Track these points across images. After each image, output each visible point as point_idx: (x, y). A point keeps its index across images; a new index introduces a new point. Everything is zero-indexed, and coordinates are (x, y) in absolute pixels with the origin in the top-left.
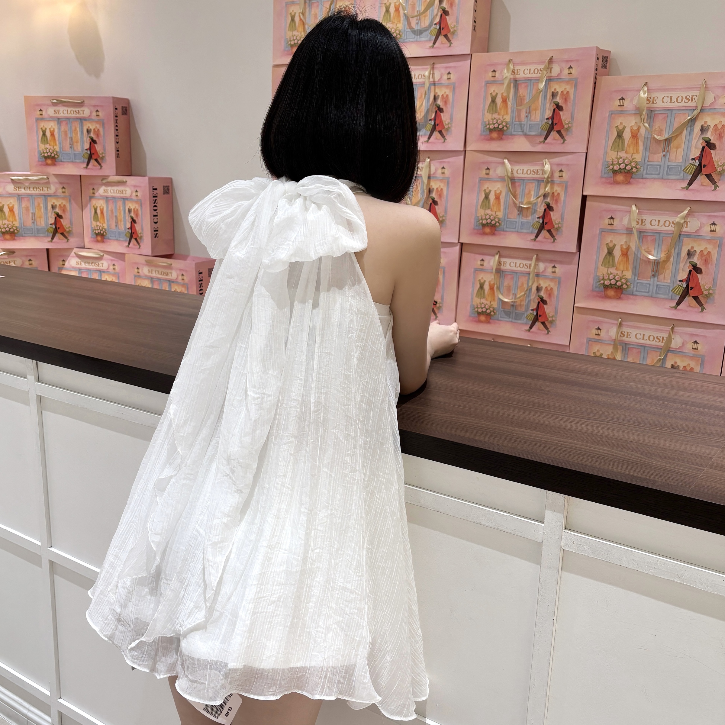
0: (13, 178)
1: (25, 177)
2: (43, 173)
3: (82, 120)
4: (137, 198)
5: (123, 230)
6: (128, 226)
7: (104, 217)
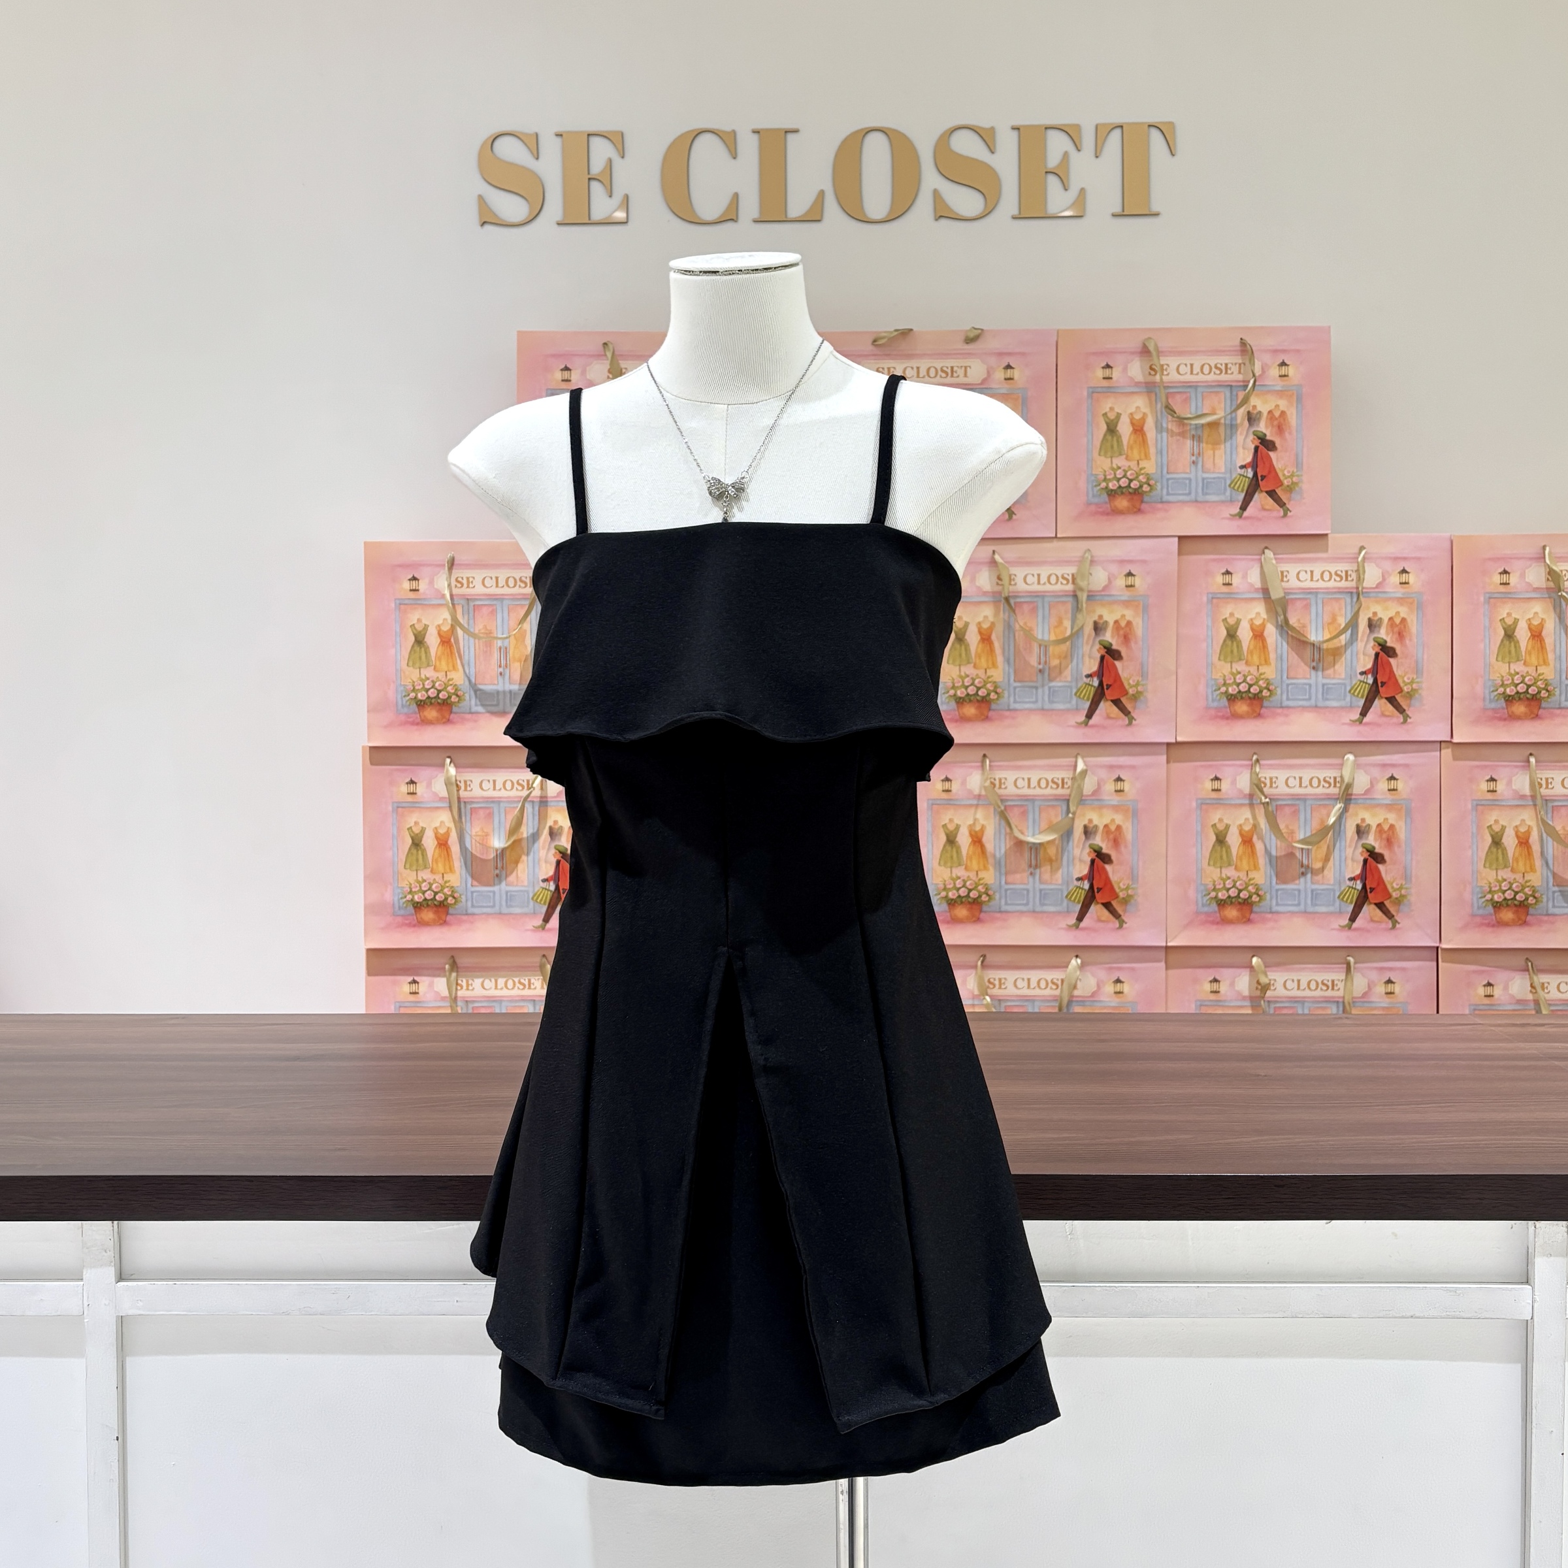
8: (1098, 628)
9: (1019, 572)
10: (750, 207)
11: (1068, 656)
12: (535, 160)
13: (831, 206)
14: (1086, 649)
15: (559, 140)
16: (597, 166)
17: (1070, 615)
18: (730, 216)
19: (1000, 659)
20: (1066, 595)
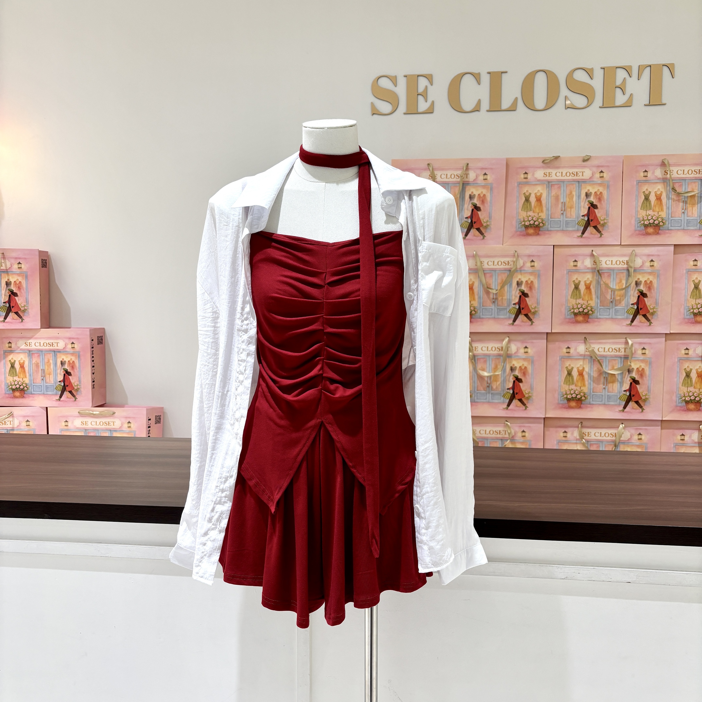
4: (73, 350)
5: (53, 383)
6: (60, 379)
7: (24, 371)
8: (637, 284)
9: (603, 260)
10: (485, 105)
11: (625, 295)
12: (394, 87)
13: (521, 104)
14: (632, 292)
15: (405, 78)
16: (421, 89)
17: (625, 278)
18: (477, 108)
19: (594, 296)
20: (624, 270)
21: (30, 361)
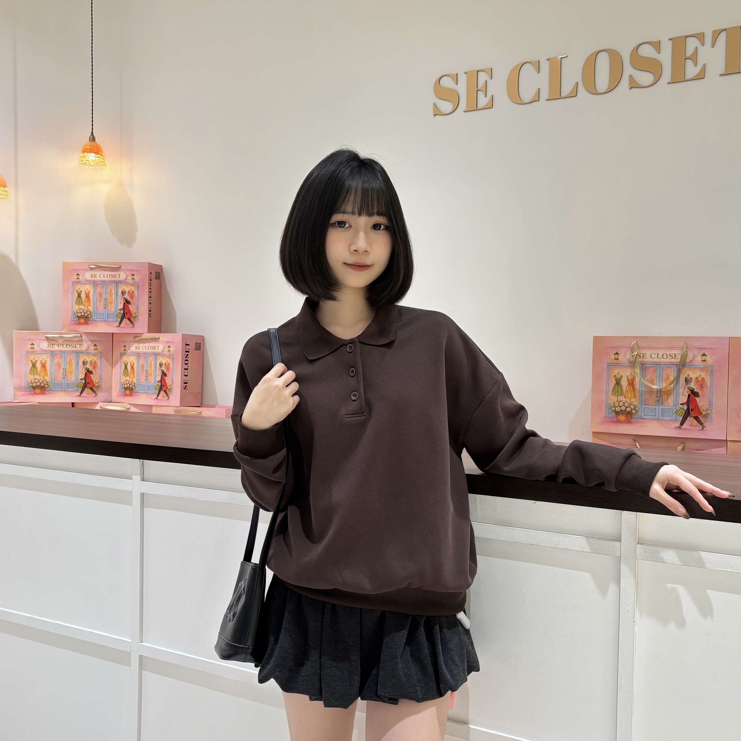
0: (48, 336)
1: (59, 335)
2: (76, 332)
3: (117, 283)
4: (169, 352)
5: (153, 383)
6: (159, 379)
7: (134, 372)
10: (544, 94)
12: (456, 85)
13: (581, 89)
15: (466, 75)
16: (481, 84)
18: (537, 99)
21: (138, 362)
